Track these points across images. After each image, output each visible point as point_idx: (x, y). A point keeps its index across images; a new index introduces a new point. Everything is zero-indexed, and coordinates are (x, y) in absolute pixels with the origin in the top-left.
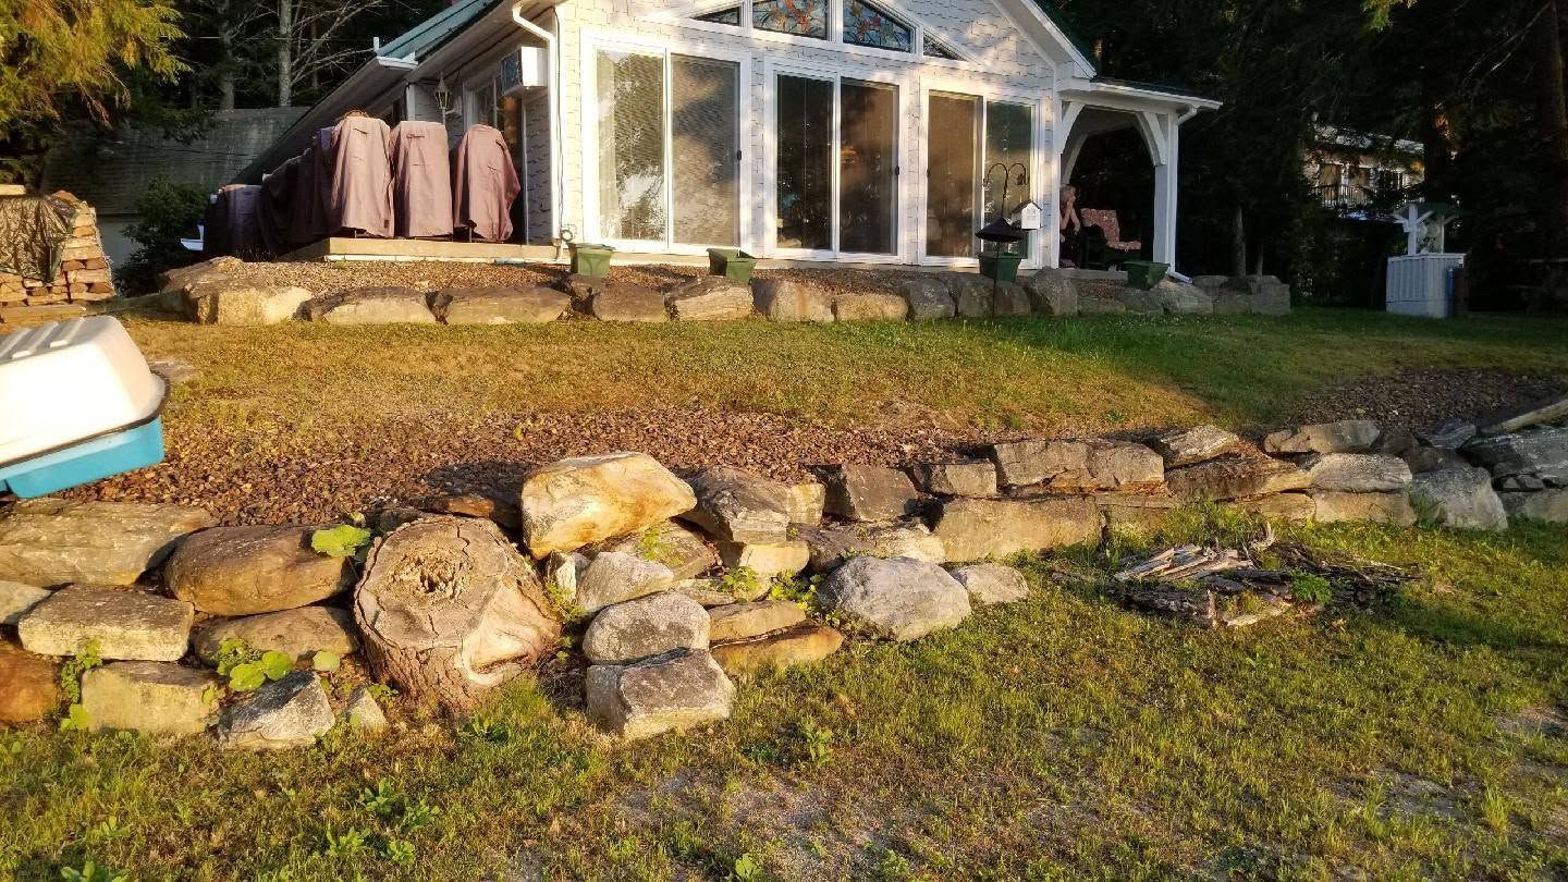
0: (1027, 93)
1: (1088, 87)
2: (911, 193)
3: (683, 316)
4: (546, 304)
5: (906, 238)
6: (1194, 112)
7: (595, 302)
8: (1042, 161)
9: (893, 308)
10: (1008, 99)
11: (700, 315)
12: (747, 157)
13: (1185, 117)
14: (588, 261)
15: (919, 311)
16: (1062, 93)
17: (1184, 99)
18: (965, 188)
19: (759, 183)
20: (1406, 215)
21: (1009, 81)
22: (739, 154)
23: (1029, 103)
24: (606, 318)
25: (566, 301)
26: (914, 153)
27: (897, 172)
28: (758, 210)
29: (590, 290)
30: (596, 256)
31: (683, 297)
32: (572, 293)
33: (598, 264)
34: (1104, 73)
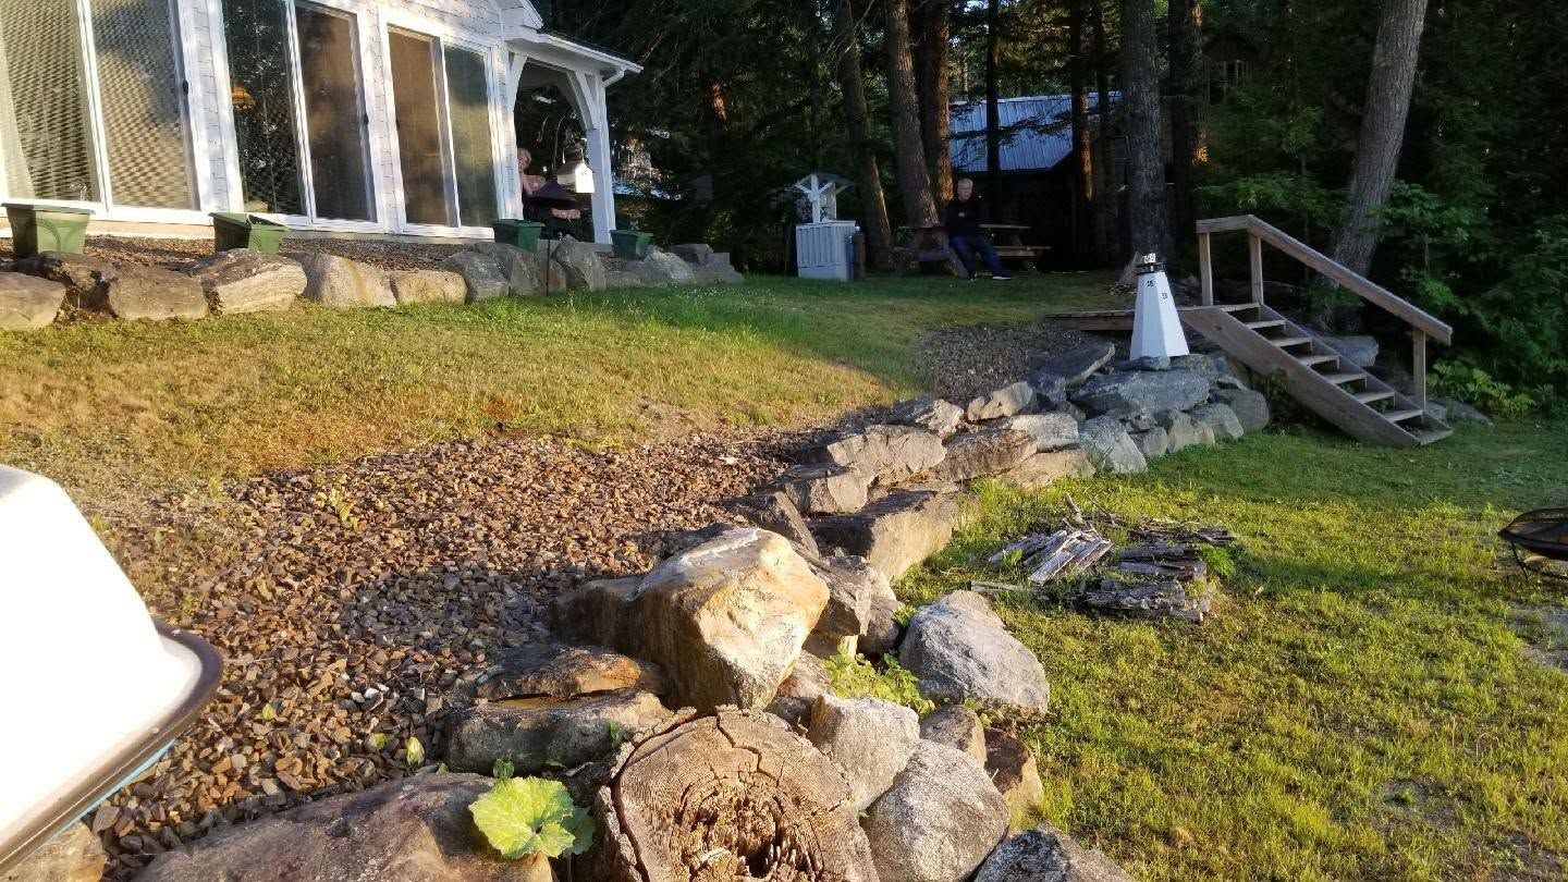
0: (478, 39)
1: (537, 39)
2: (383, 146)
3: (228, 308)
4: (41, 300)
5: (384, 202)
6: (621, 74)
7: (112, 294)
8: (500, 115)
9: (454, 289)
10: (460, 43)
11: (249, 306)
12: (196, 92)
13: (613, 79)
14: (55, 233)
15: (479, 290)
16: (509, 43)
17: (615, 60)
18: (432, 144)
19: (214, 126)
20: (809, 185)
21: (462, 24)
22: (185, 86)
23: (482, 51)
24: (131, 315)
25: (60, 293)
26: (380, 97)
27: (366, 121)
28: (217, 160)
29: (96, 275)
30: (66, 224)
31: (224, 281)
32: (66, 280)
33: (69, 235)
34: (550, 26)
